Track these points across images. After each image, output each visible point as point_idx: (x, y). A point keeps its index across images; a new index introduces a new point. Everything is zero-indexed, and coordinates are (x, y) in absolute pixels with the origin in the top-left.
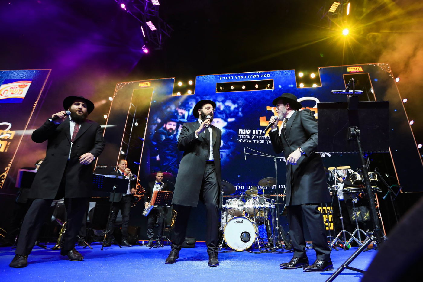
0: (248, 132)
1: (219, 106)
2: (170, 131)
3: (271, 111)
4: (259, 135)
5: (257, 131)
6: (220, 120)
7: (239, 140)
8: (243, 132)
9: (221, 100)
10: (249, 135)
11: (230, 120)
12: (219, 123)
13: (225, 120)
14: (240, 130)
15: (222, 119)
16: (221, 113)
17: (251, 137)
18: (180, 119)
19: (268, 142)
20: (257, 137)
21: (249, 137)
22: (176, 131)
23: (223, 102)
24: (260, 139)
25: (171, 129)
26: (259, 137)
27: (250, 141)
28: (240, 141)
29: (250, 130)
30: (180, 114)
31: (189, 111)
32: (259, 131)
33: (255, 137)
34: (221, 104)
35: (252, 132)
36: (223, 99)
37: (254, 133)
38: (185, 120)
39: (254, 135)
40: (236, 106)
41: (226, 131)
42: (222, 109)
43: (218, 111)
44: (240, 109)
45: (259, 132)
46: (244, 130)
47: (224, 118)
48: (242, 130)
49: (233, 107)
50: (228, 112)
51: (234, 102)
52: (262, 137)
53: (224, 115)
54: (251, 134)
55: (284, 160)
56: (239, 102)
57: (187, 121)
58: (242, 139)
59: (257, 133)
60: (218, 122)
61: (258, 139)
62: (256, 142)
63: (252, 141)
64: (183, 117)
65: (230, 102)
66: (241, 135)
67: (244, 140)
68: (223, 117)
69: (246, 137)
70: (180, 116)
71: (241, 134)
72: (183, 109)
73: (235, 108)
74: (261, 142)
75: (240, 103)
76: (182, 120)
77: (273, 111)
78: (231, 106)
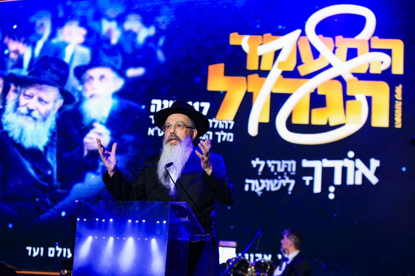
1: (109, 32)
3: (239, 47)
5: (197, 104)
6: (107, 72)
7: (150, 129)
9: (113, 16)
11: (133, 72)
12: (104, 80)
13: (121, 73)
14: (154, 101)
15: (114, 69)
18: (13, 67)
19: (222, 136)
23: (120, 20)
28: (151, 132)
30: (12, 55)
31: (34, 46)
32: (203, 104)
34: (113, 25)
36: (120, 10)
38: (24, 72)
40: (152, 31)
41: (121, 104)
42: (114, 41)
43: (106, 46)
44: (161, 42)
45: (201, 109)
46: (165, 102)
47: (118, 67)
48: (158, 102)
49: (143, 34)
50: (128, 49)
53: (119, 58)
55: (255, 188)
57: (29, 74)
58: (156, 128)
60: (102, 77)
64: (19, 64)
65: (137, 20)
68: (117, 63)
70: (12, 60)
73: (149, 39)
75: (164, 22)
76: (15, 71)
77: (246, 48)
78: (139, 31)
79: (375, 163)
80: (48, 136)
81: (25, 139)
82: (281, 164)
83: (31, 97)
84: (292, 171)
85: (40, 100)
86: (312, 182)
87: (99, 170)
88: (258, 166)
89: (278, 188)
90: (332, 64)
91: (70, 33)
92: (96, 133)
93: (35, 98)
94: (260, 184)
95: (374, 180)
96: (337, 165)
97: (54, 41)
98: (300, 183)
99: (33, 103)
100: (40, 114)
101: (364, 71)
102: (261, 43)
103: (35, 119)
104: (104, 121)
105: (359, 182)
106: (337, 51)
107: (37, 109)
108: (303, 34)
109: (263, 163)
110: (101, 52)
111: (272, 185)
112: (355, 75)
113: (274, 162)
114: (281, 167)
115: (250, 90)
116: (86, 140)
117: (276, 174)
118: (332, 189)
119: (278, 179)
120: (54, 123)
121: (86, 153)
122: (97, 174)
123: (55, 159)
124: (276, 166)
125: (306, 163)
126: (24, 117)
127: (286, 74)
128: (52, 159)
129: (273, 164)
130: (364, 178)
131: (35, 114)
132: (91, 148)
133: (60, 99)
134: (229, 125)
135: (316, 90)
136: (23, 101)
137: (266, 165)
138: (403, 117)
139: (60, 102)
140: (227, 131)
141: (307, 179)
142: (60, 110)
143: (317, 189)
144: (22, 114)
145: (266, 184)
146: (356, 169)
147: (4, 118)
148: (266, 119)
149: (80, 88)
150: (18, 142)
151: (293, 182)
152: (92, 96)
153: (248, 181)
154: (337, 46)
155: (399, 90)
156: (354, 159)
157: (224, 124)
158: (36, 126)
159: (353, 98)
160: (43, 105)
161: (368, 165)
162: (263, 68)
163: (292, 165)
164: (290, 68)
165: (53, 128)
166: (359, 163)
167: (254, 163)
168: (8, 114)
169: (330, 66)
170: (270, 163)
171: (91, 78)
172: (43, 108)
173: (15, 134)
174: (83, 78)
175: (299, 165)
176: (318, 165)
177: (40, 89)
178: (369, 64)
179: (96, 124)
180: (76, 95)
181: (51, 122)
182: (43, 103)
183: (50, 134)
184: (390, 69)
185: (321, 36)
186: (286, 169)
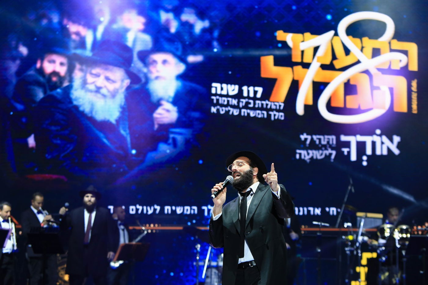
0: (233, 89)
1: (168, 21)
2: (54, 79)
3: (285, 43)
4: (255, 99)
5: (251, 89)
6: (170, 58)
7: (212, 108)
8: (222, 89)
9: (170, 7)
10: (233, 97)
11: (191, 59)
12: (167, 65)
14: (214, 85)
15: (175, 55)
16: (173, 39)
17: (238, 103)
18: (76, 48)
19: (275, 115)
20: (250, 103)
21: (234, 102)
22: (68, 78)
23: (177, 12)
24: (258, 109)
25: (55, 73)
26: (255, 104)
27: (236, 112)
28: (214, 110)
29: (237, 87)
30: (74, 37)
31: (95, 29)
32: (257, 88)
33: (247, 103)
34: (171, 16)
35: (241, 91)
37: (245, 94)
38: (88, 53)
39: (245, 98)
41: (184, 86)
42: (173, 30)
44: (216, 34)
45: (255, 92)
46: (224, 86)
47: (179, 53)
48: (218, 85)
49: (199, 26)
50: (187, 37)
51: (201, 15)
52: (262, 104)
53: (180, 46)
54: (239, 96)
55: (305, 156)
56: (212, 14)
58: (218, 107)
59: (252, 95)
60: (165, 62)
61: (254, 109)
62: (248, 114)
63: (240, 112)
64: (82, 44)
65: (192, 13)
66: (218, 97)
67: (224, 108)
69: (228, 101)
70: (74, 41)
71: (216, 95)
72: (80, 24)
74: (259, 114)
75: (216, 17)
76: (79, 52)
77: (290, 44)
78: (195, 23)
79: (397, 139)
80: (119, 111)
81: (96, 112)
82: (324, 138)
83: (98, 76)
84: (333, 144)
85: (107, 79)
86: (349, 153)
87: (170, 141)
88: (306, 139)
89: (323, 156)
90: (361, 60)
91: (129, 20)
92: (164, 109)
93: (102, 77)
94: (308, 154)
95: (396, 152)
96: (368, 140)
97: (115, 26)
98: (340, 154)
99: (101, 81)
100: (109, 91)
101: (386, 67)
102: (302, 40)
103: (104, 96)
104: (171, 100)
105: (385, 153)
106: (364, 50)
107: (105, 87)
108: (336, 34)
109: (309, 137)
110: (162, 40)
111: (317, 155)
112: (379, 70)
113: (318, 137)
114: (324, 141)
115: (296, 78)
116: (156, 115)
117: (320, 146)
118: (365, 158)
119: (322, 150)
120: (124, 100)
121: (156, 127)
122: (169, 144)
123: (128, 131)
124: (320, 139)
125: (343, 138)
126: (93, 94)
127: (324, 67)
128: (125, 131)
129: (317, 138)
130: (389, 150)
131: (104, 91)
132: (161, 123)
133: (127, 79)
134: (280, 106)
135: (349, 81)
136: (90, 79)
137: (312, 139)
138: (418, 105)
139: (127, 82)
140: (279, 111)
141: (345, 150)
142: (128, 88)
143: (354, 158)
144: (91, 91)
145: (313, 153)
146: (382, 143)
147: (72, 94)
148: (310, 102)
149: (145, 70)
150: (90, 115)
151: (334, 153)
152: (157, 78)
153: (298, 151)
154: (364, 45)
155: (414, 84)
156: (380, 135)
157: (276, 105)
158: (106, 101)
159: (378, 88)
160: (111, 83)
161: (391, 140)
162: (306, 60)
163: (333, 139)
164: (328, 62)
165: (123, 104)
166: (385, 139)
167: (303, 137)
168: (76, 90)
169: (358, 62)
170: (315, 137)
171: (155, 62)
172: (111, 87)
173: (86, 108)
174: (147, 61)
175: (338, 139)
176: (353, 140)
177: (106, 69)
178: (390, 62)
179: (163, 102)
180: (141, 76)
181: (120, 98)
182: (111, 82)
183: (120, 110)
184: (407, 66)
185: (351, 37)
186: (328, 142)
